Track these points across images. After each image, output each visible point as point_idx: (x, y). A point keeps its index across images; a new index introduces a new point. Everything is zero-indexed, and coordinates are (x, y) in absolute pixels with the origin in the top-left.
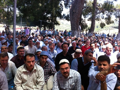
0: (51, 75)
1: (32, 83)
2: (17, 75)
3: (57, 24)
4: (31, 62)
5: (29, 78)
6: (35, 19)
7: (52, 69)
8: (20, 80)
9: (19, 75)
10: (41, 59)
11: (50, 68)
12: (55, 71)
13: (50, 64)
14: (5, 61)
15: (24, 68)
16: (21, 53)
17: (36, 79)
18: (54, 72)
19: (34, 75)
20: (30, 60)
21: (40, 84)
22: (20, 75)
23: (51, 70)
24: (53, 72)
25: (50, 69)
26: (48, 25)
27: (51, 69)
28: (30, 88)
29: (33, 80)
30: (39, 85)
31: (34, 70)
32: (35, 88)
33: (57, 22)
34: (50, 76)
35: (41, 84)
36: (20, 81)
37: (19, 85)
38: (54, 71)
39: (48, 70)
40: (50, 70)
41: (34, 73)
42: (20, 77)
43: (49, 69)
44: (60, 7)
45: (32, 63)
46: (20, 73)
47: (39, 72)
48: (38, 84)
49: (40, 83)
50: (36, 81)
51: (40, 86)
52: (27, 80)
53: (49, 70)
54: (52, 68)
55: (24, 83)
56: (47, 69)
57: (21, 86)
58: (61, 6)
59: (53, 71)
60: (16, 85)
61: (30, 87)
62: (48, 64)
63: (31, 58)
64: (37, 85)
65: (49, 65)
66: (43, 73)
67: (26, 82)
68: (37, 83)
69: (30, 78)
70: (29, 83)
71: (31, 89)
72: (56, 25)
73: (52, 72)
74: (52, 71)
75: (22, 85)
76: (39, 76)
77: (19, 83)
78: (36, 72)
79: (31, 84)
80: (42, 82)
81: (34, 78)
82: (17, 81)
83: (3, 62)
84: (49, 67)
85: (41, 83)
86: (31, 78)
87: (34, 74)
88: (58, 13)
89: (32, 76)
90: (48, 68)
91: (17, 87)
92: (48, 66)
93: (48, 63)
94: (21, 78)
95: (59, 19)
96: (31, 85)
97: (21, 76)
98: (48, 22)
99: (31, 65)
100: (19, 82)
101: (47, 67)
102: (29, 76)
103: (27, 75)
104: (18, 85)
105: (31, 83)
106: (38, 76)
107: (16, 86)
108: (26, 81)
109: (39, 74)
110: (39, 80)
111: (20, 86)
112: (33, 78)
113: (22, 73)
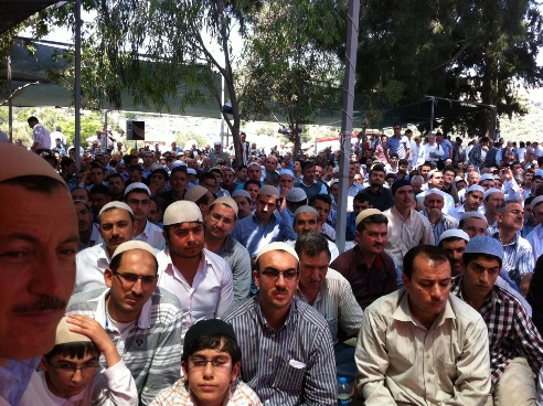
0: (518, 355)
1: (432, 377)
2: (367, 335)
3: (513, 108)
4: (437, 286)
5: (420, 353)
6: (405, 93)
7: (522, 329)
8: (381, 355)
9: (379, 333)
10: (471, 271)
11: (510, 320)
12: (537, 339)
13: (512, 302)
14: (317, 271)
15: (398, 304)
16: (373, 239)
17: (450, 362)
18: (530, 341)
19: (441, 342)
20: (433, 277)
21: (470, 389)
22: (383, 334)
23: (513, 330)
24: (525, 342)
25: (513, 324)
26: (465, 117)
27: (517, 327)
28: (421, 400)
29: (440, 363)
30: (466, 392)
31: (443, 322)
32: (448, 403)
33: (509, 99)
34: (512, 358)
35: (477, 391)
36: (382, 363)
37: (378, 378)
38: (532, 336)
39: (500, 327)
40: (510, 331)
41: (445, 334)
42: (381, 342)
43: (505, 323)
44: (527, 26)
45: (438, 290)
46: (383, 326)
47: (468, 333)
48: (460, 388)
49: (472, 385)
50: (453, 373)
51: (470, 399)
52: (411, 361)
53: (504, 331)
54: (519, 321)
55: (399, 373)
56: (497, 322)
57: (386, 384)
58: (532, 23)
59: (527, 337)
60: (364, 377)
61: (424, 395)
62: (500, 301)
63: (436, 266)
64: (456, 393)
65: (507, 305)
66: (485, 340)
67: (408, 371)
68: (455, 382)
69: (425, 355)
70: (421, 378)
71: (429, 403)
72: (507, 116)
73: (520, 340)
74: (520, 334)
75: (389, 379)
76: (469, 353)
77: (378, 371)
78: (454, 332)
79: (429, 381)
80: (480, 383)
81: (442, 356)
82: (368, 358)
83: (308, 273)
84: (507, 314)
85: (475, 385)
86: (428, 357)
87: (443, 339)
88: (520, 58)
89: (435, 348)
90: (501, 318)
91: (370, 384)
92: (502, 310)
93: (501, 297)
94: (386, 350)
95: (521, 86)
96: (429, 388)
97: (385, 340)
98: (466, 101)
99: (436, 299)
100: (376, 364)
101: (498, 313)
102: (419, 344)
103: (412, 340)
104: (372, 377)
105: (428, 375)
106: (459, 352)
107: (363, 381)
108: (409, 365)
109: (466, 342)
110: (465, 370)
111: (382, 382)
112: (439, 354)
113: (392, 329)
